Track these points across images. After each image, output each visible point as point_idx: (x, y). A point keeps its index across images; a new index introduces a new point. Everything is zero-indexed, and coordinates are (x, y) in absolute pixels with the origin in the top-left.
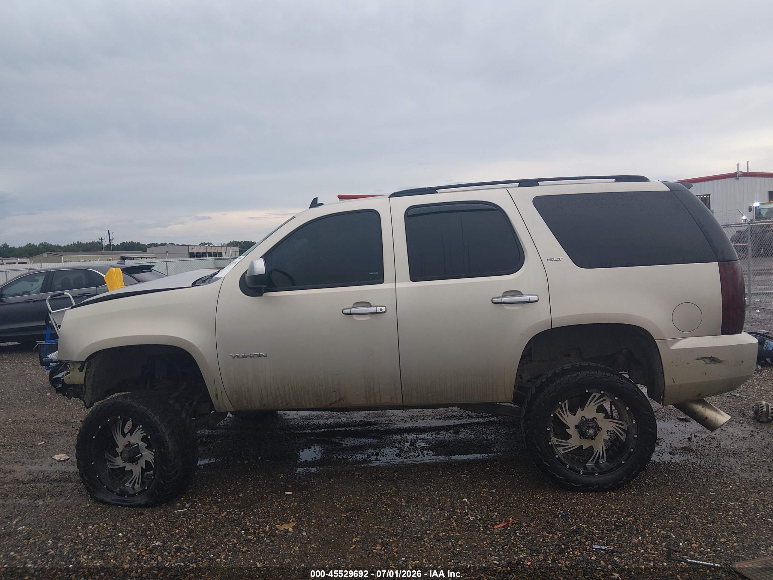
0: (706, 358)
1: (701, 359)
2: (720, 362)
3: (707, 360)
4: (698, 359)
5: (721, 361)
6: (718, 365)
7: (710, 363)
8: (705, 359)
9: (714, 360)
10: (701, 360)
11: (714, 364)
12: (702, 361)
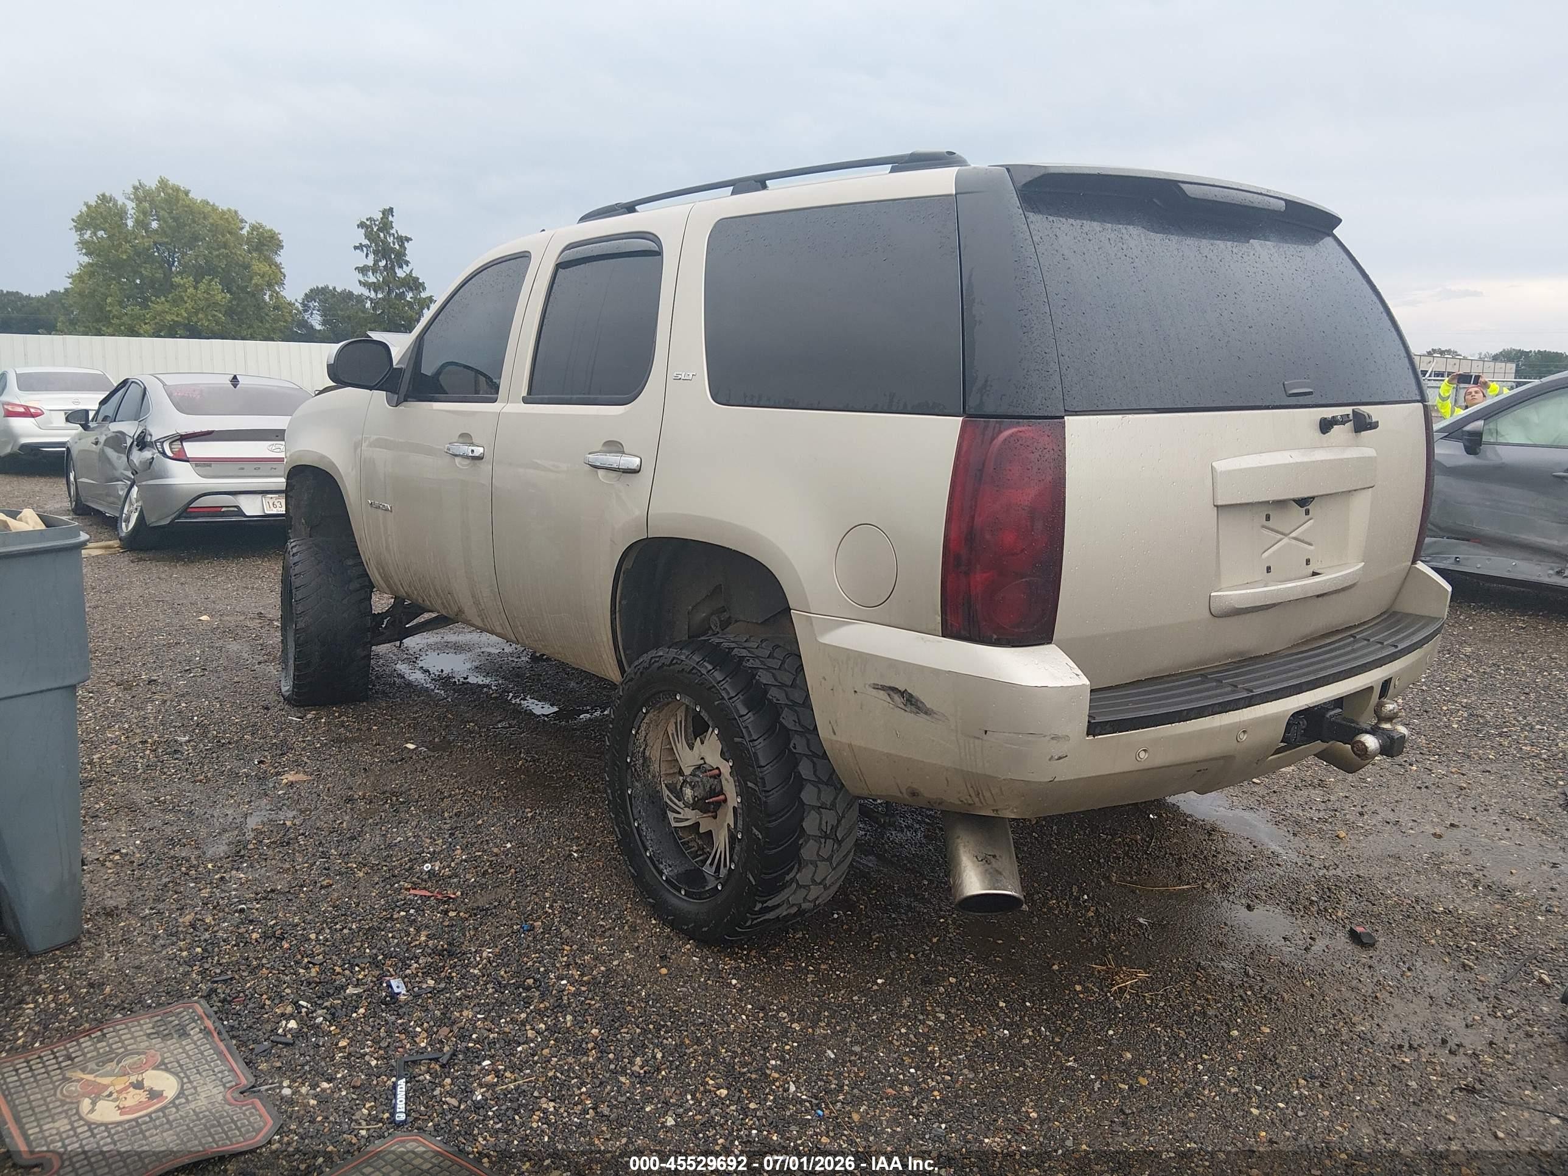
0: (894, 689)
1: (883, 688)
2: (927, 712)
3: (896, 697)
4: (876, 687)
5: (928, 709)
6: (922, 718)
7: (903, 707)
8: (891, 693)
9: (910, 701)
10: (882, 692)
11: (911, 712)
12: (882, 694)
